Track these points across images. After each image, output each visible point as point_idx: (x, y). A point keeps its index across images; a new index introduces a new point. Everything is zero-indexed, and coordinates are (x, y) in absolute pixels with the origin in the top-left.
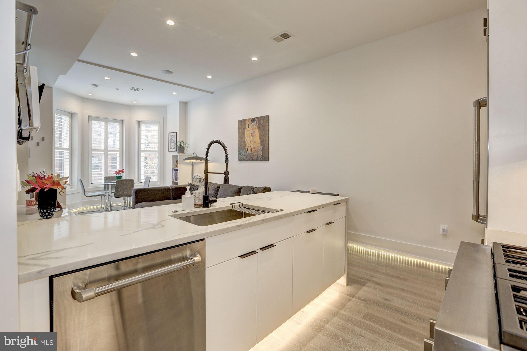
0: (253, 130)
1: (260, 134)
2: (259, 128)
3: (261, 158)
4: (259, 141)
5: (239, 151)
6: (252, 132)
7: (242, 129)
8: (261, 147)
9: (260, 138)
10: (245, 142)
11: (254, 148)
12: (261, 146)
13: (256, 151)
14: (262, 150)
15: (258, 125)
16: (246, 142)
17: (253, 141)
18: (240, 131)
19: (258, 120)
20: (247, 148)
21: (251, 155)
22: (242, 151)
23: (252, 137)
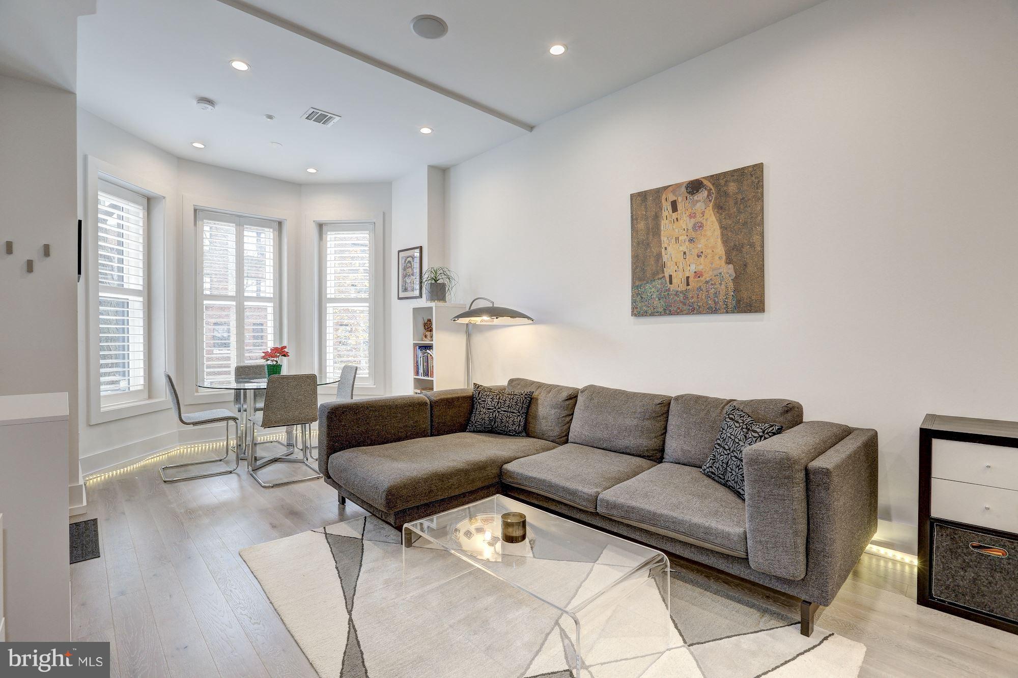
0: (695, 217)
1: (723, 228)
2: (719, 208)
3: (732, 303)
4: (720, 250)
5: (635, 287)
6: (690, 226)
7: (646, 219)
8: (729, 271)
9: (725, 241)
10: (659, 256)
11: (698, 275)
12: (731, 266)
13: (707, 282)
14: (736, 280)
15: (716, 198)
16: (665, 258)
17: (695, 252)
18: (641, 225)
19: (713, 184)
20: (671, 276)
21: (686, 297)
22: (648, 286)
23: (691, 240)
